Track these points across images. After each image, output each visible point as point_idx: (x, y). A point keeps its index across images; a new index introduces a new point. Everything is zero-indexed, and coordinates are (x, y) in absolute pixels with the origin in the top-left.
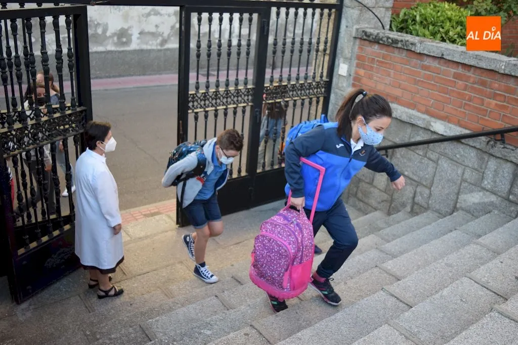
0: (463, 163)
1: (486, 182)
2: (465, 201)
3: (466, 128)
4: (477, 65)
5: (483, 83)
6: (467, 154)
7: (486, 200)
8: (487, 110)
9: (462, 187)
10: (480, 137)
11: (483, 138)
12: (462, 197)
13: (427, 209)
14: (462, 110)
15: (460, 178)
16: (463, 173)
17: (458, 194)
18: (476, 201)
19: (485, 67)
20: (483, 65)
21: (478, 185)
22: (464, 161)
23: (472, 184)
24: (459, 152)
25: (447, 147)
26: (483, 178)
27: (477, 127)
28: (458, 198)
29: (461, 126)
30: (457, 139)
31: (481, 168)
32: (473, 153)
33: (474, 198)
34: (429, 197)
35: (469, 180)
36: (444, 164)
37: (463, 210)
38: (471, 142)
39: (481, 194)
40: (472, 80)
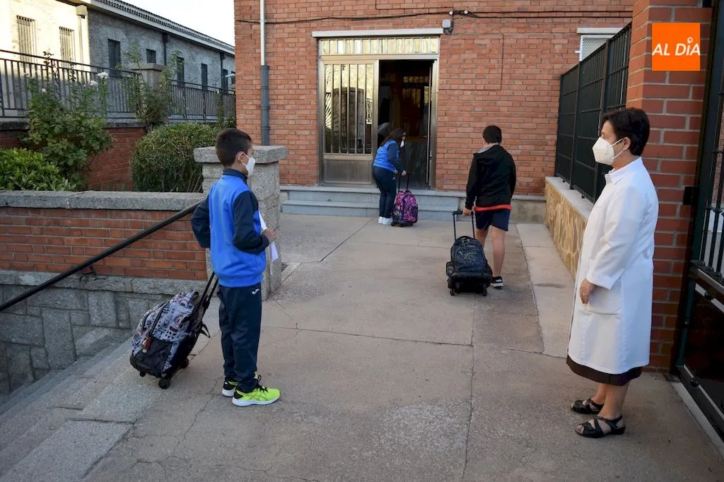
0: (66, 308)
1: (94, 319)
2: (82, 345)
3: (54, 272)
4: (44, 206)
5: (56, 223)
6: (67, 297)
7: (101, 337)
8: (69, 248)
9: (74, 333)
10: (71, 276)
11: (74, 276)
12: (78, 342)
13: (48, 370)
14: (46, 254)
15: (69, 324)
16: (70, 318)
17: (73, 341)
18: (92, 341)
19: (51, 206)
20: (49, 204)
21: (88, 325)
22: (66, 306)
23: (83, 326)
24: (59, 299)
25: (44, 297)
26: (89, 316)
27: (66, 267)
28: (75, 346)
30: (49, 285)
31: (84, 306)
32: (71, 295)
33: (90, 339)
34: (47, 356)
35: (78, 323)
36: (49, 315)
37: (84, 355)
38: (64, 283)
39: (94, 332)
40: (45, 222)
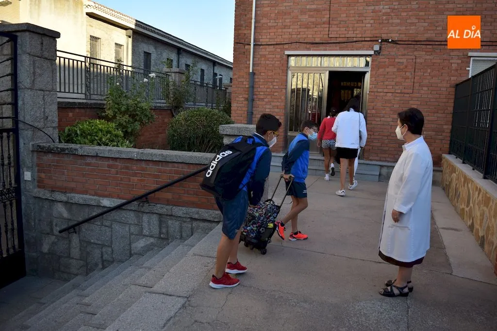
0: (128, 223)
1: (145, 231)
2: (136, 248)
3: (123, 199)
4: (120, 157)
5: (127, 168)
6: (129, 216)
7: (148, 243)
8: (133, 185)
9: (131, 239)
10: (133, 203)
11: (135, 203)
12: (133, 245)
13: (113, 262)
14: (118, 188)
15: (128, 233)
16: (130, 229)
17: (130, 244)
18: (143, 245)
19: (125, 157)
20: (124, 156)
21: (141, 234)
22: (128, 221)
23: (137, 235)
24: (124, 216)
25: (114, 215)
26: (142, 229)
27: (130, 196)
28: (131, 247)
29: (120, 198)
30: (119, 207)
31: (140, 223)
32: (132, 214)
33: (141, 244)
34: (112, 253)
35: (134, 233)
36: (116, 227)
37: (136, 254)
38: (128, 207)
39: (144, 239)
40: (119, 167)
